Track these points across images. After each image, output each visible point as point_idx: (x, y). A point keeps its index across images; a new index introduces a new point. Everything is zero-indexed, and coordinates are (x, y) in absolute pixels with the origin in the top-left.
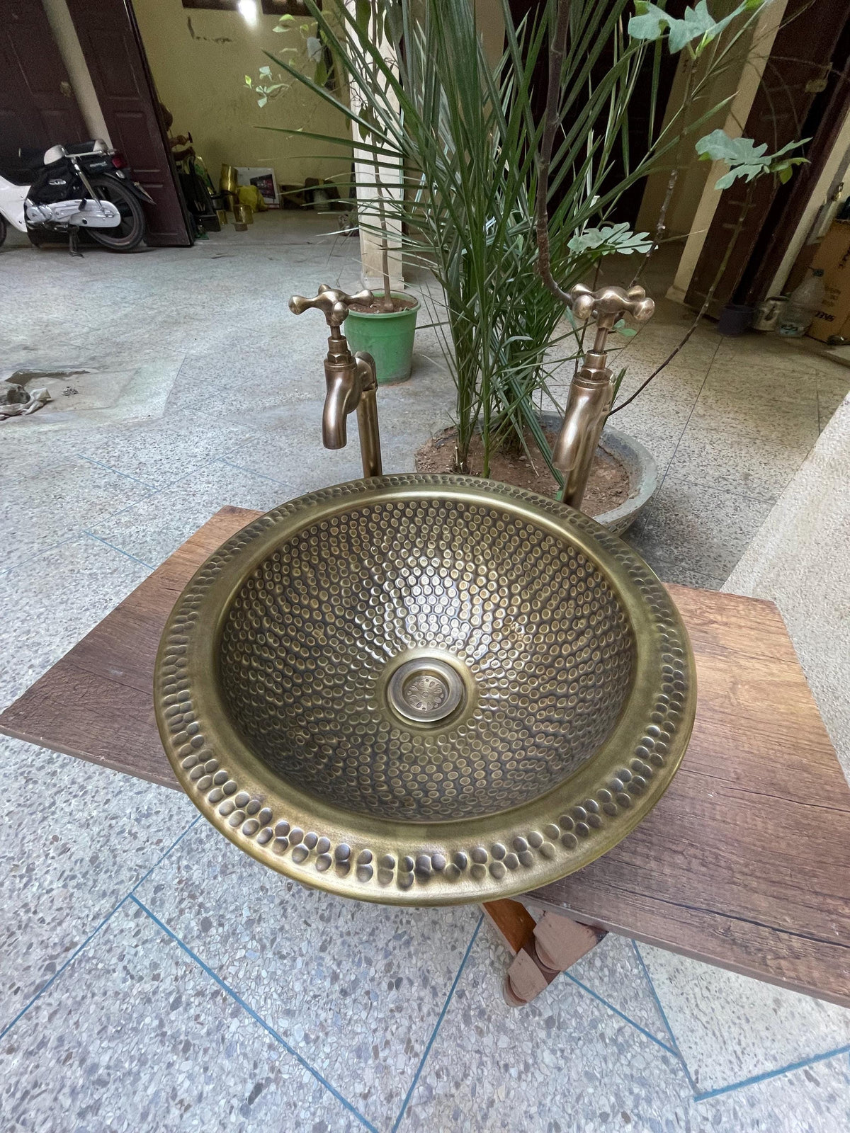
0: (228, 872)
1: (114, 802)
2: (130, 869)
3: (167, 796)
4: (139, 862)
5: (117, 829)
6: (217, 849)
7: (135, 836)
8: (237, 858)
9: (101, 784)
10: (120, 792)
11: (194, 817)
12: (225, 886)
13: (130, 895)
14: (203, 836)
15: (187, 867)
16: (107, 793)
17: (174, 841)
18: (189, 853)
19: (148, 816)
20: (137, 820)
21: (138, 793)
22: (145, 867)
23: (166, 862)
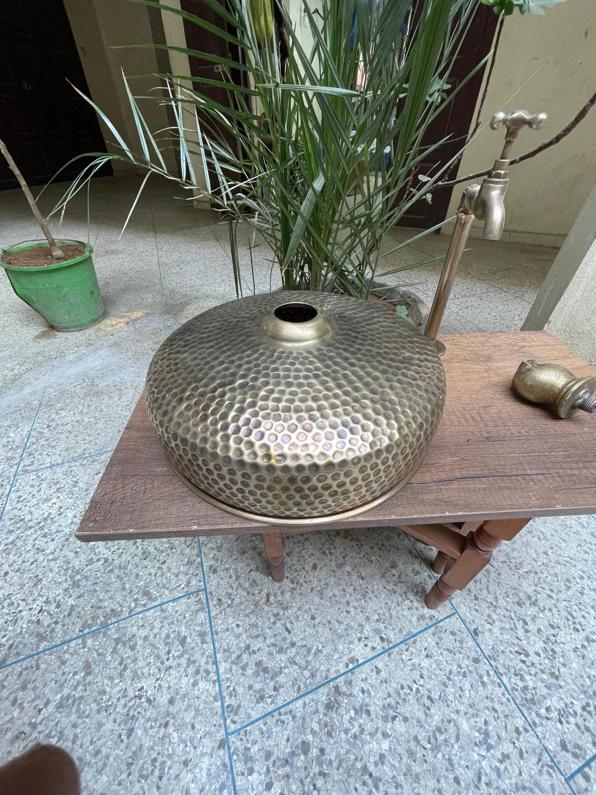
0: (557, 673)
1: (459, 771)
2: (540, 771)
3: (471, 706)
4: (534, 760)
5: (494, 776)
6: (535, 675)
7: (506, 757)
8: (547, 661)
9: (432, 783)
10: (450, 760)
11: (500, 686)
12: (569, 681)
13: (567, 780)
14: (521, 684)
15: (548, 709)
16: (446, 778)
17: (520, 715)
18: (535, 704)
19: (487, 734)
20: (488, 750)
21: (458, 738)
22: (541, 754)
23: (539, 730)
